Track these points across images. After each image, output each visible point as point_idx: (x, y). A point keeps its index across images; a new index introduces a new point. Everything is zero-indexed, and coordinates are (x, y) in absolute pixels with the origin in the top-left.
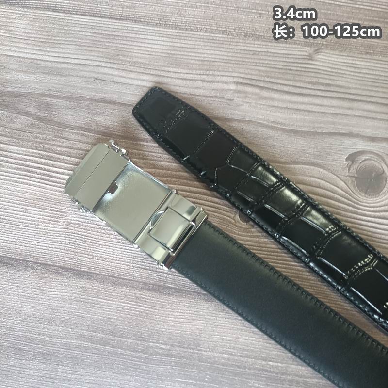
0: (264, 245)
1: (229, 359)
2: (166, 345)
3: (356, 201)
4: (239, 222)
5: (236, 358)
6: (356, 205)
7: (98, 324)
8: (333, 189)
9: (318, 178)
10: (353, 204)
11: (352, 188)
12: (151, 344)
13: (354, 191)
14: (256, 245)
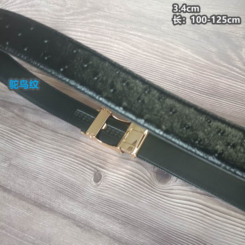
0: (101, 196)
3: (153, 184)
4: (92, 182)
6: (153, 186)
8: (144, 176)
9: (138, 169)
10: (151, 185)
11: (153, 177)
13: (154, 179)
14: (97, 195)
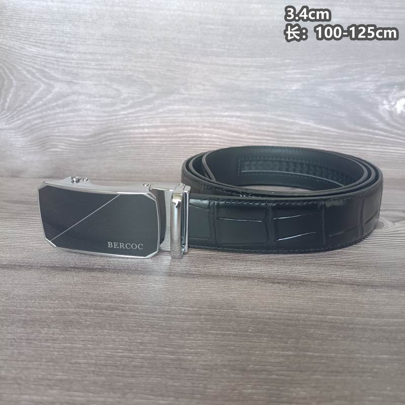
1: (275, 315)
2: (193, 307)
5: (284, 314)
7: (107, 297)
12: (174, 308)
